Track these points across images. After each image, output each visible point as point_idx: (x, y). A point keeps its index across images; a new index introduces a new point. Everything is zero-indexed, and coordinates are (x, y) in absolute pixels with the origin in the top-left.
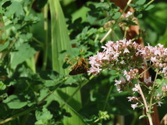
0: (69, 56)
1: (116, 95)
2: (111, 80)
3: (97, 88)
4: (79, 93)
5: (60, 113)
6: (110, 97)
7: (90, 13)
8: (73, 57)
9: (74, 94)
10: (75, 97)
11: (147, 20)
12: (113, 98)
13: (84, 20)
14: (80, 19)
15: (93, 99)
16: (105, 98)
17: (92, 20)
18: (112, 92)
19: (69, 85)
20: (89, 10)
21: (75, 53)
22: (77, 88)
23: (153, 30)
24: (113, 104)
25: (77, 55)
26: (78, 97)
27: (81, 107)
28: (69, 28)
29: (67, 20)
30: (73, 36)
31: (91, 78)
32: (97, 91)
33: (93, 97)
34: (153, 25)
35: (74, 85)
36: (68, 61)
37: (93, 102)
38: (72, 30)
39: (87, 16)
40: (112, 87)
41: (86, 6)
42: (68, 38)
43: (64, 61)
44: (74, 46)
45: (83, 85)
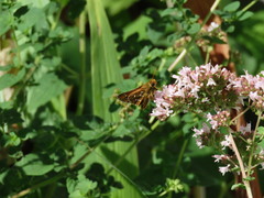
1: (194, 154)
2: (185, 130)
3: (163, 143)
4: (135, 150)
5: (105, 183)
6: (183, 158)
7: (152, 26)
9: (126, 153)
10: (128, 158)
11: (241, 39)
12: (188, 159)
13: (143, 36)
14: (136, 35)
15: (156, 161)
16: (176, 160)
17: (154, 36)
18: (187, 151)
19: (119, 139)
20: (150, 20)
22: (132, 143)
24: (188, 168)
26: (133, 158)
27: (138, 173)
28: (119, 49)
29: (116, 36)
30: (125, 62)
31: (153, 127)
32: (163, 149)
33: (158, 157)
35: (127, 139)
37: (157, 165)
38: (123, 53)
39: (147, 30)
40: (186, 142)
41: (146, 15)
42: (118, 65)
43: (112, 100)
44: (126, 76)
45: (141, 138)
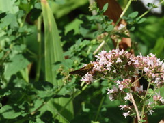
0: (63, 68)
1: (108, 106)
2: (103, 91)
3: (89, 99)
4: (71, 103)
6: (102, 108)
7: (83, 26)
8: (67, 68)
9: (66, 105)
10: (67, 108)
11: (138, 34)
12: (104, 109)
13: (77, 32)
14: (73, 31)
15: (86, 110)
16: (97, 109)
17: (84, 32)
18: (104, 103)
19: (62, 96)
20: (81, 22)
21: (69, 64)
22: (69, 99)
23: (143, 43)
24: (105, 115)
25: (70, 66)
26: (70, 108)
27: (73, 118)
28: (62, 40)
29: (60, 32)
30: (66, 48)
31: (83, 89)
32: (89, 102)
33: (86, 107)
34: (143, 38)
35: (67, 96)
36: (62, 73)
37: (86, 113)
38: (64, 42)
39: (79, 28)
40: (103, 98)
41: (79, 19)
42: (61, 50)
43: (58, 72)
44: (67, 58)
45: (75, 96)
